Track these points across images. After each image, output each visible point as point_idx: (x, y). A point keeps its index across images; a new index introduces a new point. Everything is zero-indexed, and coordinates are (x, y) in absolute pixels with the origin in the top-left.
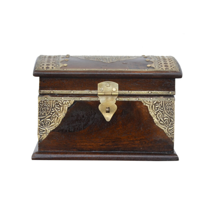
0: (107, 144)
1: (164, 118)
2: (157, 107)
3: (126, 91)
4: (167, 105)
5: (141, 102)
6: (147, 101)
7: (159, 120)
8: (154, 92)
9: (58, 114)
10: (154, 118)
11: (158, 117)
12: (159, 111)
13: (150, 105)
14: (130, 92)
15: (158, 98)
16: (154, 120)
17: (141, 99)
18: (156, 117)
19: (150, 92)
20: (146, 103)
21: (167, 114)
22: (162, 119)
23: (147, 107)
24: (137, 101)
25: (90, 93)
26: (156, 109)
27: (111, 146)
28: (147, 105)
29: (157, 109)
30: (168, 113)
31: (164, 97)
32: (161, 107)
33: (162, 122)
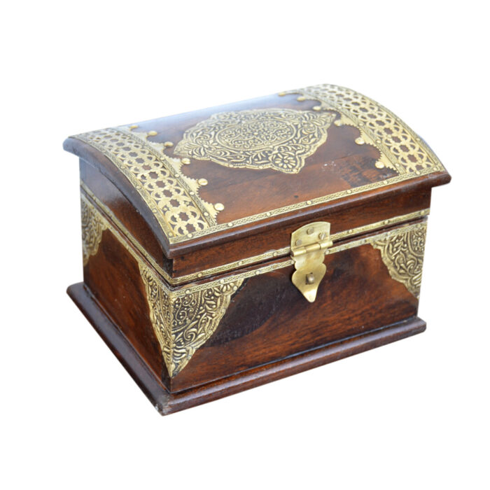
0: (303, 339)
1: (407, 262)
2: (396, 245)
3: (343, 233)
4: (414, 236)
5: (369, 246)
6: (380, 241)
7: (398, 268)
8: (395, 218)
9: (212, 313)
10: (389, 268)
11: (397, 264)
12: (399, 253)
13: (385, 246)
14: (350, 231)
15: (400, 229)
16: (390, 272)
17: (369, 240)
18: (394, 263)
19: (386, 222)
20: (378, 245)
21: (412, 254)
22: (402, 265)
23: (379, 251)
24: (363, 246)
25: (275, 255)
26: (395, 249)
27: (309, 340)
28: (379, 248)
29: (397, 250)
30: (415, 251)
31: (410, 225)
32: (404, 243)
33: (404, 269)
